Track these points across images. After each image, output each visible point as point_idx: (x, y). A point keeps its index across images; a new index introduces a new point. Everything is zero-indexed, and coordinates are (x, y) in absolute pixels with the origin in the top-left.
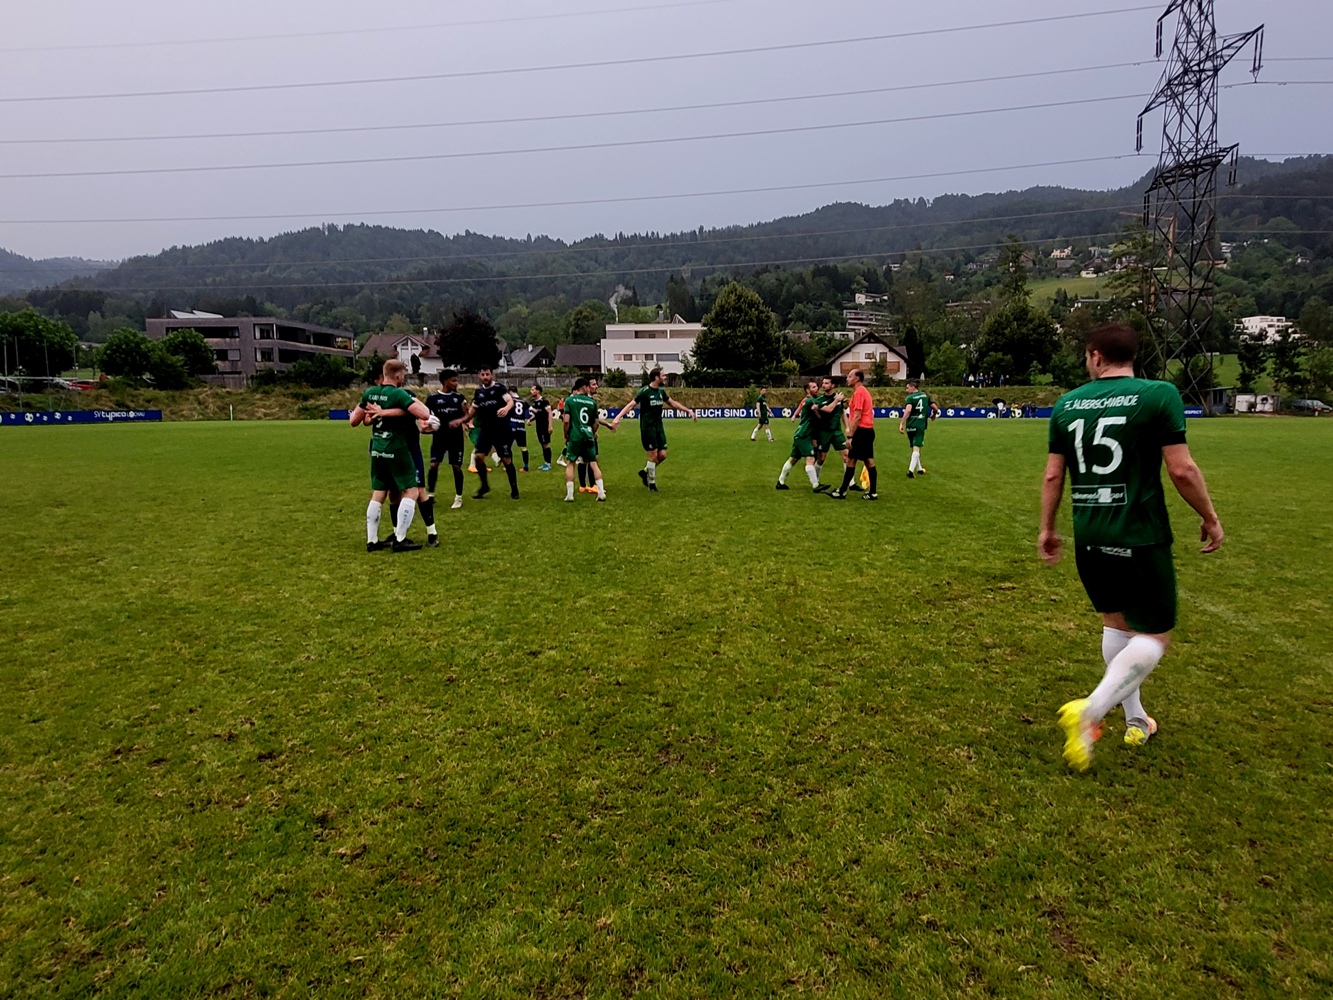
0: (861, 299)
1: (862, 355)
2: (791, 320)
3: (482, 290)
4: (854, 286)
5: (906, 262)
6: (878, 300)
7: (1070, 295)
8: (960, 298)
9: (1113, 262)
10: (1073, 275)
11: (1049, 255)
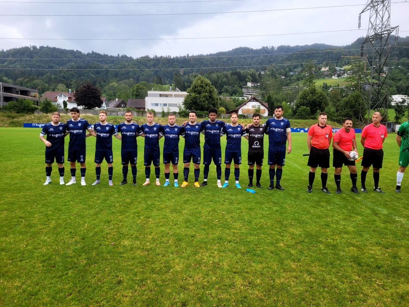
0: (249, 84)
1: (251, 106)
2: (222, 92)
3: (98, 75)
4: (247, 79)
5: (267, 71)
6: (256, 85)
7: (328, 85)
8: (287, 85)
9: (344, 73)
10: (329, 77)
11: (321, 69)
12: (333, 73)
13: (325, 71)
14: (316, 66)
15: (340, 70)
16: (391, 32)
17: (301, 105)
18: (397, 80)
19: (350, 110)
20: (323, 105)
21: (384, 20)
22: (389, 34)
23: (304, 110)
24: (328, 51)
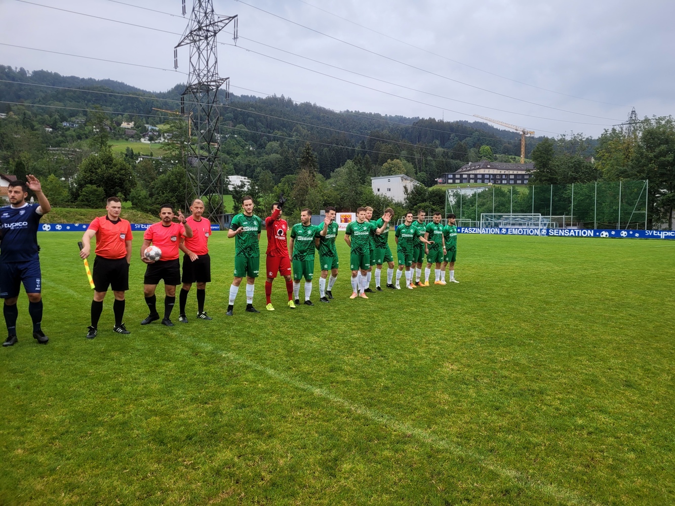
7: (135, 152)
8: (58, 144)
9: (160, 135)
10: (136, 140)
11: (120, 125)
12: (141, 133)
13: (128, 129)
14: (112, 119)
15: (152, 129)
16: (220, 85)
17: (86, 183)
18: (233, 154)
19: (171, 194)
20: (127, 185)
21: (210, 65)
22: (218, 87)
23: (93, 192)
24: (131, 95)
